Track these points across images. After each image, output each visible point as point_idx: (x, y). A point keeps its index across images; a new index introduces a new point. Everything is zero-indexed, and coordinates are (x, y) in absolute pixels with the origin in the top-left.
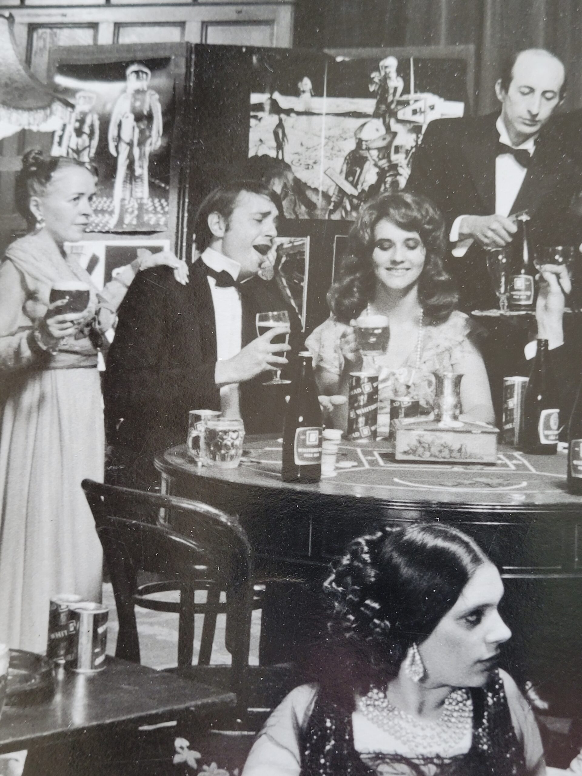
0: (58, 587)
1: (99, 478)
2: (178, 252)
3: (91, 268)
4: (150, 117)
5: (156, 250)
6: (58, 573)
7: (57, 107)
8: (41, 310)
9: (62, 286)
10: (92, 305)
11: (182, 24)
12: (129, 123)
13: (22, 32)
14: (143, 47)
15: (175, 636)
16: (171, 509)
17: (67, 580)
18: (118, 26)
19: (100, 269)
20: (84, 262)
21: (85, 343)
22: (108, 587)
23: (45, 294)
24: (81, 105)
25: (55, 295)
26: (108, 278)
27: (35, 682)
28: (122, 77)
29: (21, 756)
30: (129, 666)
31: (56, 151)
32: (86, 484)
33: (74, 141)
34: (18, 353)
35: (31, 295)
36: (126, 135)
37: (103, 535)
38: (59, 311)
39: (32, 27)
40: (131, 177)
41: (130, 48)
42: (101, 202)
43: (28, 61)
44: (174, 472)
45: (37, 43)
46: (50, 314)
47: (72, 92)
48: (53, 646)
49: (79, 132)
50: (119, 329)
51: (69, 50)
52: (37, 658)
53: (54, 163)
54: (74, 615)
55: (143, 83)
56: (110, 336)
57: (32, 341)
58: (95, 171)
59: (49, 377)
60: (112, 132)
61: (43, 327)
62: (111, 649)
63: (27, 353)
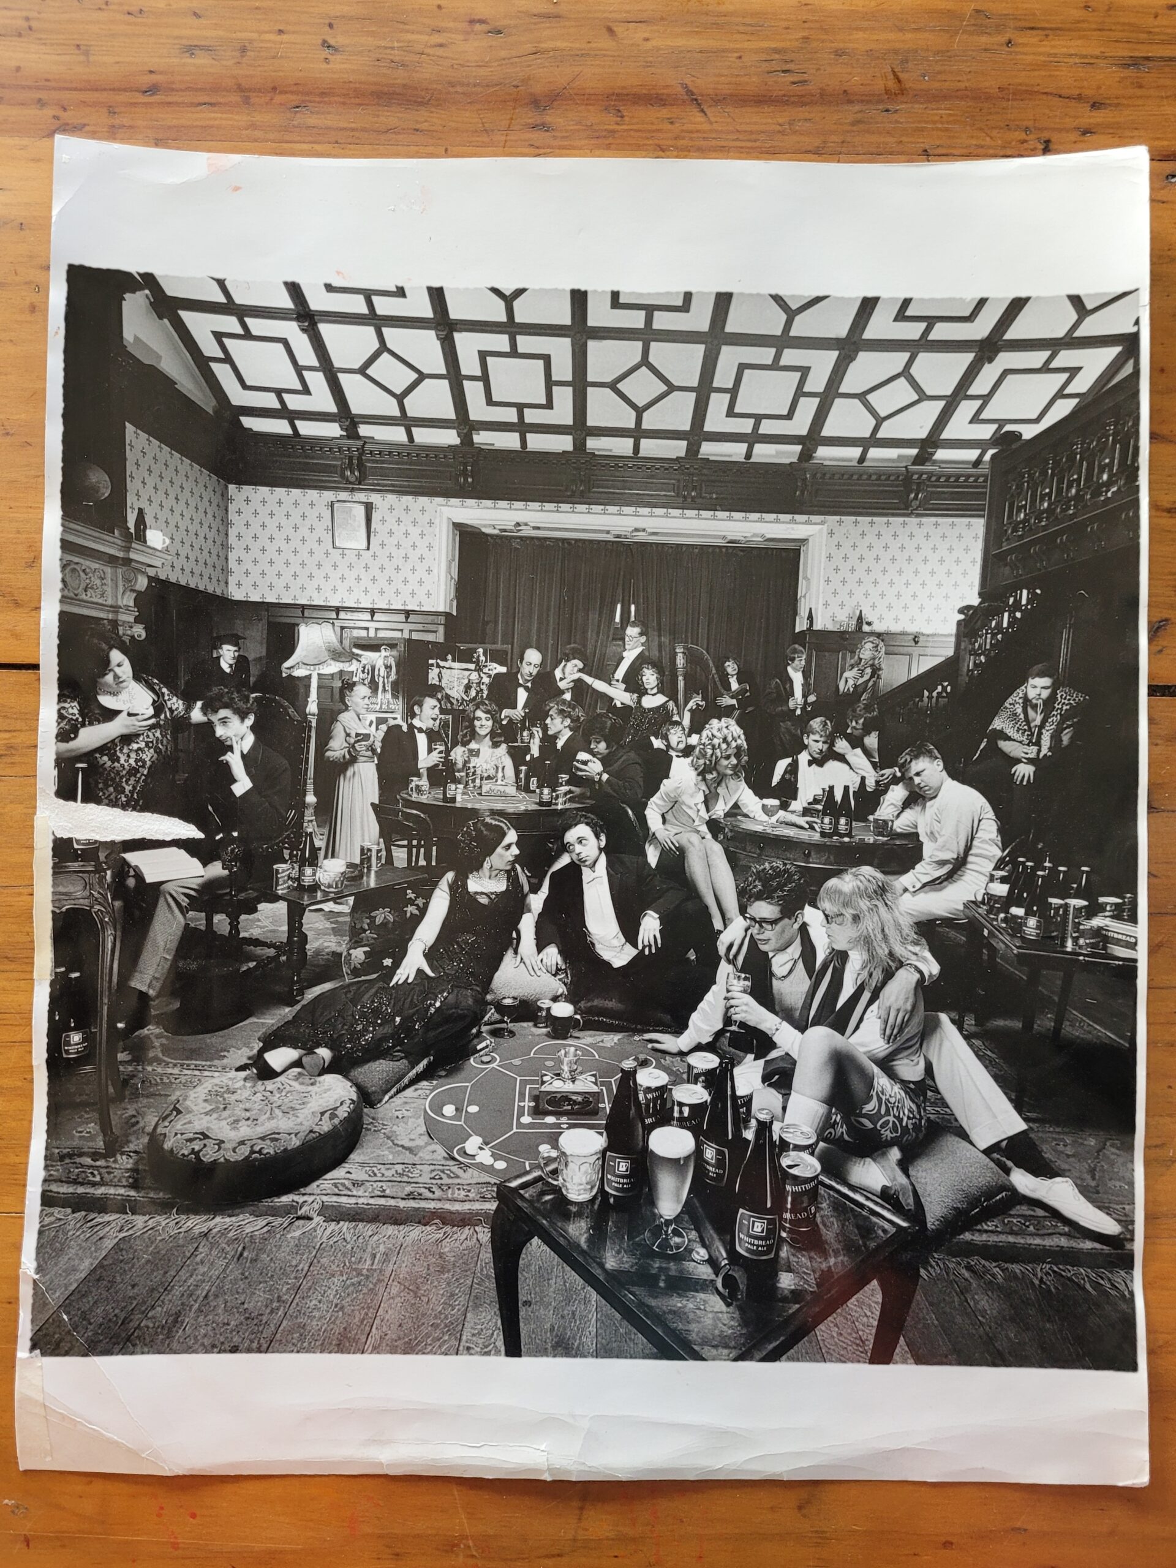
0: (363, 840)
1: (377, 802)
2: (403, 719)
3: (370, 725)
4: (390, 667)
5: (395, 719)
6: (363, 835)
7: (354, 661)
8: (352, 741)
9: (360, 732)
10: (372, 739)
11: (402, 630)
12: (383, 669)
13: (338, 630)
14: (387, 639)
15: (406, 856)
16: (403, 812)
17: (366, 838)
18: (377, 629)
19: (374, 725)
20: (368, 723)
21: (370, 753)
22: (381, 840)
23: (353, 735)
24: (364, 661)
25: (357, 735)
26: (377, 729)
27: (356, 873)
28: (380, 651)
29: (352, 898)
30: (389, 867)
31: (355, 679)
32: (373, 804)
33: (362, 676)
34: (344, 756)
35: (348, 735)
36: (382, 674)
37: (379, 822)
38: (358, 741)
39: (342, 628)
40: (384, 690)
41: (382, 639)
42: (373, 700)
43: (341, 642)
44: (403, 799)
45: (345, 635)
46: (356, 742)
47: (360, 656)
48: (362, 861)
49: (363, 672)
50: (382, 748)
51: (358, 638)
52: (357, 865)
53: (354, 684)
54: (369, 850)
55: (387, 654)
56: (379, 750)
57: (349, 752)
58: (370, 688)
59: (356, 765)
60: (376, 672)
61: (353, 746)
62: (383, 861)
63: (347, 756)
